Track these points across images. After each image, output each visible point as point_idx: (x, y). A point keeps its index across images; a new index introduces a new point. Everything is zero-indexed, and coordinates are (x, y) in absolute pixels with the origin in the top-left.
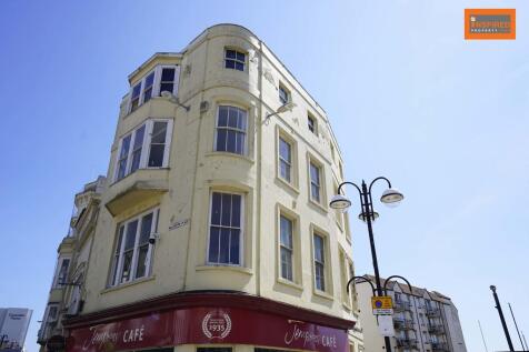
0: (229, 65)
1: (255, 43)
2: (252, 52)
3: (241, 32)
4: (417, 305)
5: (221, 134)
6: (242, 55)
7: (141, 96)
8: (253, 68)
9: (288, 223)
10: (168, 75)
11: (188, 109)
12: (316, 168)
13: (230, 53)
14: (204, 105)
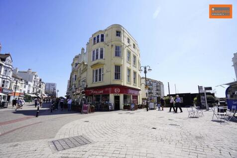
0: (117, 35)
1: (122, 28)
2: (122, 31)
3: (119, 26)
4: (154, 85)
5: (116, 52)
6: (120, 32)
7: (96, 41)
8: (122, 35)
9: (129, 70)
10: (102, 36)
11: (108, 45)
12: (135, 57)
13: (117, 32)
14: (112, 45)
